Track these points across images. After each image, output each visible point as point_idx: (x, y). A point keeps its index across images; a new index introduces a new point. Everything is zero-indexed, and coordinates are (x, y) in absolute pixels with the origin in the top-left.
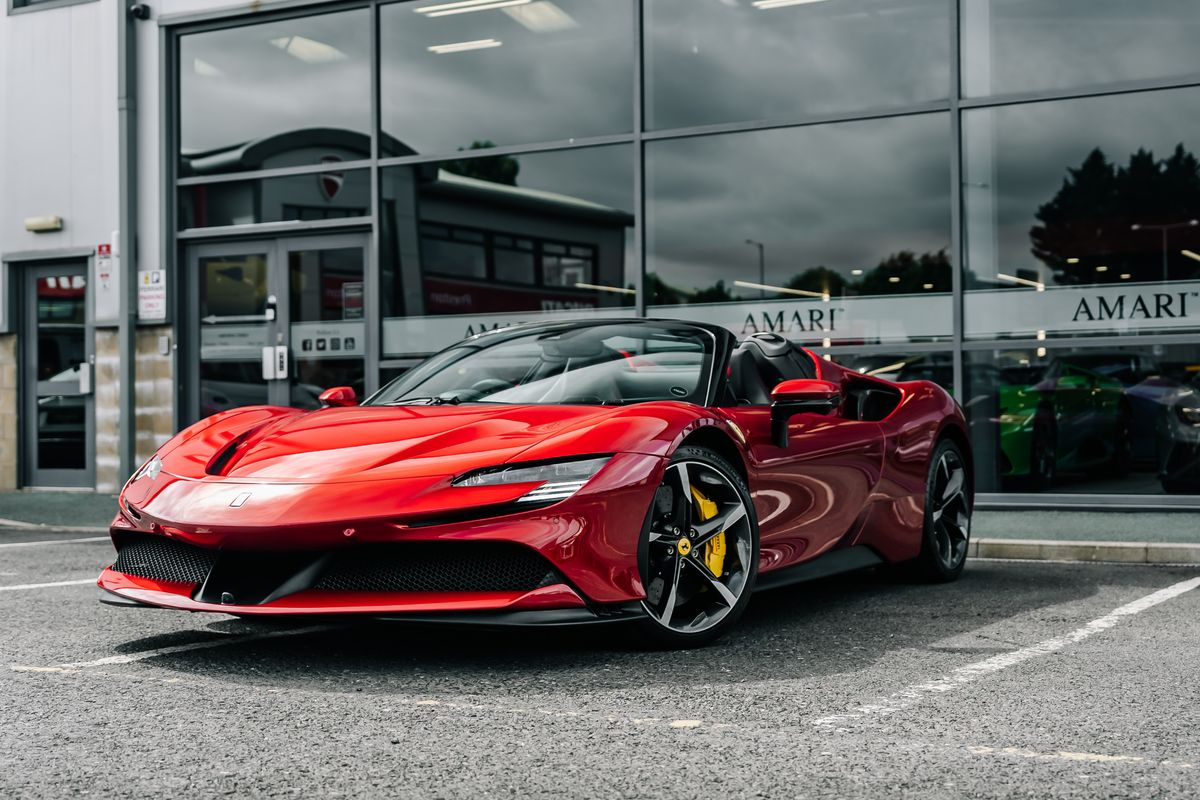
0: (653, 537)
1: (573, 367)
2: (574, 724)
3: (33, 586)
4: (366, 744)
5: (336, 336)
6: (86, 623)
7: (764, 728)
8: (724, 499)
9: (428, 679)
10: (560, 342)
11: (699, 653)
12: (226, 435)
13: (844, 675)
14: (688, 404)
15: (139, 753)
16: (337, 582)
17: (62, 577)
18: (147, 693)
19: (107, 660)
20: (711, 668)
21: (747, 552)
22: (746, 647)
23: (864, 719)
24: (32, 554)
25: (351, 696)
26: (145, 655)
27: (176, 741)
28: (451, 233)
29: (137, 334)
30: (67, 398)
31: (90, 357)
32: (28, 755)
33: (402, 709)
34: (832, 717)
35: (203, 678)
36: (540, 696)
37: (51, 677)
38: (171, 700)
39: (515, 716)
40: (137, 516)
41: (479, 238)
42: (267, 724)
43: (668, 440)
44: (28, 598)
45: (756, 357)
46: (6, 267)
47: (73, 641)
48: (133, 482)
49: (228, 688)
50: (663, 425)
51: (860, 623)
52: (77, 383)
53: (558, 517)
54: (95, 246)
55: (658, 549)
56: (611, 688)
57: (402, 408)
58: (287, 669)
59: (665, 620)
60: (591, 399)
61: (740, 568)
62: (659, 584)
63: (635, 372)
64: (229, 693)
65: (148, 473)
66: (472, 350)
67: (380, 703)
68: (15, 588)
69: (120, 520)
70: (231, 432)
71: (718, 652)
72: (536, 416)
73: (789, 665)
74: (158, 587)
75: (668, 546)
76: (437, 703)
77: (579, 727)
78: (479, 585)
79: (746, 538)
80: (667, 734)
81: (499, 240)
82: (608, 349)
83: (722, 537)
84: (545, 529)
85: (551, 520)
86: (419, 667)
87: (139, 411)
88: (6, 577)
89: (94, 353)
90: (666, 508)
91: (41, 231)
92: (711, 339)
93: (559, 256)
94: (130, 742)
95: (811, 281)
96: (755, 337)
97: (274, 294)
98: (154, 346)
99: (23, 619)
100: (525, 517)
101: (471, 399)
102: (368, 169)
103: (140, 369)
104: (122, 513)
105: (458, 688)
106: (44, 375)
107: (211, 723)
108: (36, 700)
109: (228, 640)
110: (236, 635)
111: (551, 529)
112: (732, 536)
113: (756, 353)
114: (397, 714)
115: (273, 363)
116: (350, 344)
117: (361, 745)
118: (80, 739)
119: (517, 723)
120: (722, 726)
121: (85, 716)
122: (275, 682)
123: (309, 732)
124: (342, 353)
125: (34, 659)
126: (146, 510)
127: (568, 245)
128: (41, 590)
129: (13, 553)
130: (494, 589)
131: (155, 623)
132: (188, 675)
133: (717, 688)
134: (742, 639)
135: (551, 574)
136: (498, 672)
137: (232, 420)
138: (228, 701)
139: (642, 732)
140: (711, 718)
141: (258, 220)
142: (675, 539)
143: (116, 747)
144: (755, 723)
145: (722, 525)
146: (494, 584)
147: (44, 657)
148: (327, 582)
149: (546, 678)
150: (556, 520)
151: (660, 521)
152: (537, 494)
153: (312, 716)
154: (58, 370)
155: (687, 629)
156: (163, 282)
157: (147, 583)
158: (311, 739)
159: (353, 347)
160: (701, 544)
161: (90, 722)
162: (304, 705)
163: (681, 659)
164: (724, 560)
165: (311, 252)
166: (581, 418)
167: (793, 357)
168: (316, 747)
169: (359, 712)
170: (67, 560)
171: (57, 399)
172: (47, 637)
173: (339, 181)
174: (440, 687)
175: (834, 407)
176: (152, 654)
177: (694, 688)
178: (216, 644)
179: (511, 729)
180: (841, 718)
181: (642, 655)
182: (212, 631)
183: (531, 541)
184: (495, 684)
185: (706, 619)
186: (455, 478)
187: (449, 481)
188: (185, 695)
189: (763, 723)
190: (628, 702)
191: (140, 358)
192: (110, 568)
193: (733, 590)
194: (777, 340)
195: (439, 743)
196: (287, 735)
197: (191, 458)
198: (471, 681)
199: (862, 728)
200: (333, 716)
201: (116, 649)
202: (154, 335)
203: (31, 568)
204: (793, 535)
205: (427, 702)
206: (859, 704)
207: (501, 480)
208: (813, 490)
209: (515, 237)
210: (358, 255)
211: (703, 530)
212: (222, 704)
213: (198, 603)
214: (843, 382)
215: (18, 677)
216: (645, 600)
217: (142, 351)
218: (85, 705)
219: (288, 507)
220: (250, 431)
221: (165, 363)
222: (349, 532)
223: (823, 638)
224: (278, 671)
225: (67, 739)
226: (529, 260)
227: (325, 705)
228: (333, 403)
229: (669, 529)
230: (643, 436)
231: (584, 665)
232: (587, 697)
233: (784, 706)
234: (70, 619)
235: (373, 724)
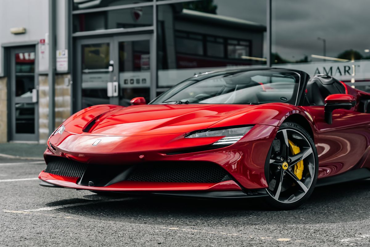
0: (271, 161)
1: (238, 89)
2: (235, 238)
3: (13, 180)
4: (147, 243)
5: (138, 78)
6: (34, 195)
7: (318, 242)
8: (303, 146)
9: (174, 219)
10: (232, 78)
11: (291, 212)
12: (91, 116)
13: (355, 222)
14: (288, 104)
15: (54, 245)
16: (136, 178)
17: (25, 177)
18: (58, 222)
19: (42, 209)
20: (296, 218)
21: (313, 168)
22: (312, 210)
23: (362, 240)
24: (13, 168)
25: (142, 225)
26: (57, 207)
27: (69, 241)
28: (188, 35)
29: (56, 77)
30: (28, 104)
31: (36, 86)
32: (10, 244)
33: (163, 231)
34: (349, 239)
35: (81, 217)
36: (221, 227)
37: (19, 215)
38: (67, 225)
39: (211, 235)
40: (55, 149)
41: (200, 37)
42: (106, 235)
43: (278, 119)
44: (11, 184)
45: (319, 85)
46: (3, 49)
47: (29, 201)
48: (53, 135)
49: (91, 221)
50: (276, 113)
51: (363, 202)
52: (31, 98)
53: (230, 152)
54: (39, 40)
55: (273, 167)
56: (252, 225)
57: (165, 105)
58: (116, 214)
59: (276, 197)
60: (245, 102)
61: (310, 176)
62: (274, 182)
63: (265, 91)
64: (91, 223)
65: (59, 132)
66: (194, 82)
67: (154, 228)
68: (6, 181)
69: (48, 151)
70: (93, 115)
71: (299, 212)
72: (221, 109)
73: (330, 218)
74: (63, 180)
75: (278, 165)
76: (178, 229)
77: (238, 240)
78: (196, 180)
79: (312, 163)
80: (275, 244)
81: (209, 39)
82: (253, 81)
83: (302, 162)
84: (225, 156)
85: (227, 153)
86: (171, 215)
87: (57, 110)
88: (2, 176)
89: (38, 84)
90: (277, 149)
91: (17, 34)
92: (298, 77)
93: (235, 45)
94: (51, 240)
95: (346, 56)
96: (318, 76)
97: (112, 60)
98: (63, 82)
99: (9, 192)
100: (216, 151)
101: (195, 102)
102: (152, 6)
103: (57, 92)
104: (48, 148)
105: (187, 223)
106: (18, 94)
107: (84, 234)
108: (13, 223)
109: (92, 202)
110: (95, 200)
111: (227, 157)
112: (306, 162)
113: (318, 83)
114: (161, 233)
115: (112, 90)
116: (144, 81)
117: (145, 244)
118: (31, 239)
119: (211, 237)
120: (300, 241)
121: (33, 230)
122: (110, 219)
123: (124, 239)
124: (141, 85)
125: (13, 208)
126: (58, 147)
127: (239, 40)
128: (16, 182)
129: (5, 167)
130: (202, 182)
131: (62, 195)
132: (75, 215)
133: (298, 226)
134: (310, 207)
135: (227, 176)
136: (204, 217)
137: (94, 110)
138: (91, 226)
139: (265, 242)
140: (295, 238)
141: (106, 28)
142: (281, 163)
143: (45, 242)
144: (314, 240)
145: (302, 157)
146: (203, 180)
147: (17, 207)
148: (132, 178)
149: (224, 220)
150: (229, 153)
151: (274, 155)
152: (221, 142)
153: (125, 232)
154: (24, 92)
155: (286, 202)
156: (67, 55)
157: (58, 177)
158: (125, 241)
159: (145, 83)
160: (293, 165)
161: (35, 232)
162: (122, 228)
163: (283, 214)
164: (303, 173)
165: (128, 42)
166: (241, 110)
167: (335, 85)
168: (127, 244)
169: (145, 231)
170: (27, 170)
171: (23, 104)
172: (18, 200)
173: (140, 13)
174: (179, 223)
175: (353, 106)
176: (61, 207)
177: (288, 226)
178: (87, 204)
179: (209, 240)
180: (353, 239)
181: (266, 212)
182: (85, 198)
183: (218, 162)
184: (203, 222)
185: (294, 198)
186: (186, 135)
187: (184, 135)
188: (74, 223)
189: (318, 240)
190: (259, 231)
191: (58, 87)
192: (44, 171)
193: (307, 185)
194: (328, 77)
195: (178, 244)
196: (115, 239)
197: (77, 126)
198: (192, 221)
199: (362, 244)
200: (134, 232)
201: (46, 205)
202: (63, 78)
203: (12, 173)
204: (334, 161)
205: (173, 228)
206: (361, 234)
207: (206, 135)
208: (341, 143)
209: (216, 37)
210: (147, 43)
211: (293, 159)
212: (88, 227)
213: (79, 186)
214: (358, 96)
215: (6, 214)
216: (268, 188)
217: (58, 84)
218: (33, 226)
219: (116, 146)
220: (101, 115)
221: (67, 90)
222: (141, 157)
223: (346, 208)
224: (112, 215)
225: (26, 238)
226: (222, 47)
227: (131, 228)
228: (135, 104)
229: (278, 158)
230: (267, 118)
231: (241, 216)
232: (241, 228)
233: (327, 234)
234: (28, 193)
235: (150, 236)
